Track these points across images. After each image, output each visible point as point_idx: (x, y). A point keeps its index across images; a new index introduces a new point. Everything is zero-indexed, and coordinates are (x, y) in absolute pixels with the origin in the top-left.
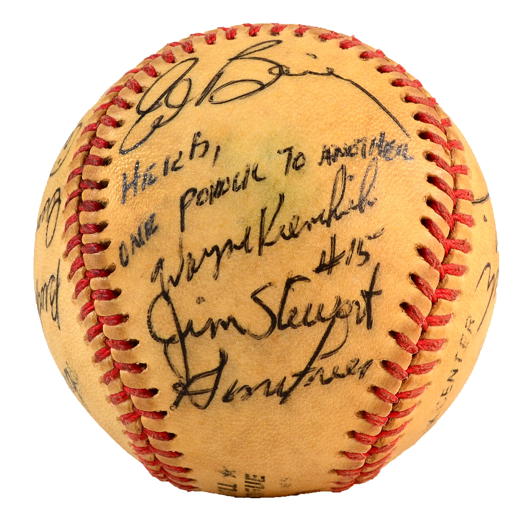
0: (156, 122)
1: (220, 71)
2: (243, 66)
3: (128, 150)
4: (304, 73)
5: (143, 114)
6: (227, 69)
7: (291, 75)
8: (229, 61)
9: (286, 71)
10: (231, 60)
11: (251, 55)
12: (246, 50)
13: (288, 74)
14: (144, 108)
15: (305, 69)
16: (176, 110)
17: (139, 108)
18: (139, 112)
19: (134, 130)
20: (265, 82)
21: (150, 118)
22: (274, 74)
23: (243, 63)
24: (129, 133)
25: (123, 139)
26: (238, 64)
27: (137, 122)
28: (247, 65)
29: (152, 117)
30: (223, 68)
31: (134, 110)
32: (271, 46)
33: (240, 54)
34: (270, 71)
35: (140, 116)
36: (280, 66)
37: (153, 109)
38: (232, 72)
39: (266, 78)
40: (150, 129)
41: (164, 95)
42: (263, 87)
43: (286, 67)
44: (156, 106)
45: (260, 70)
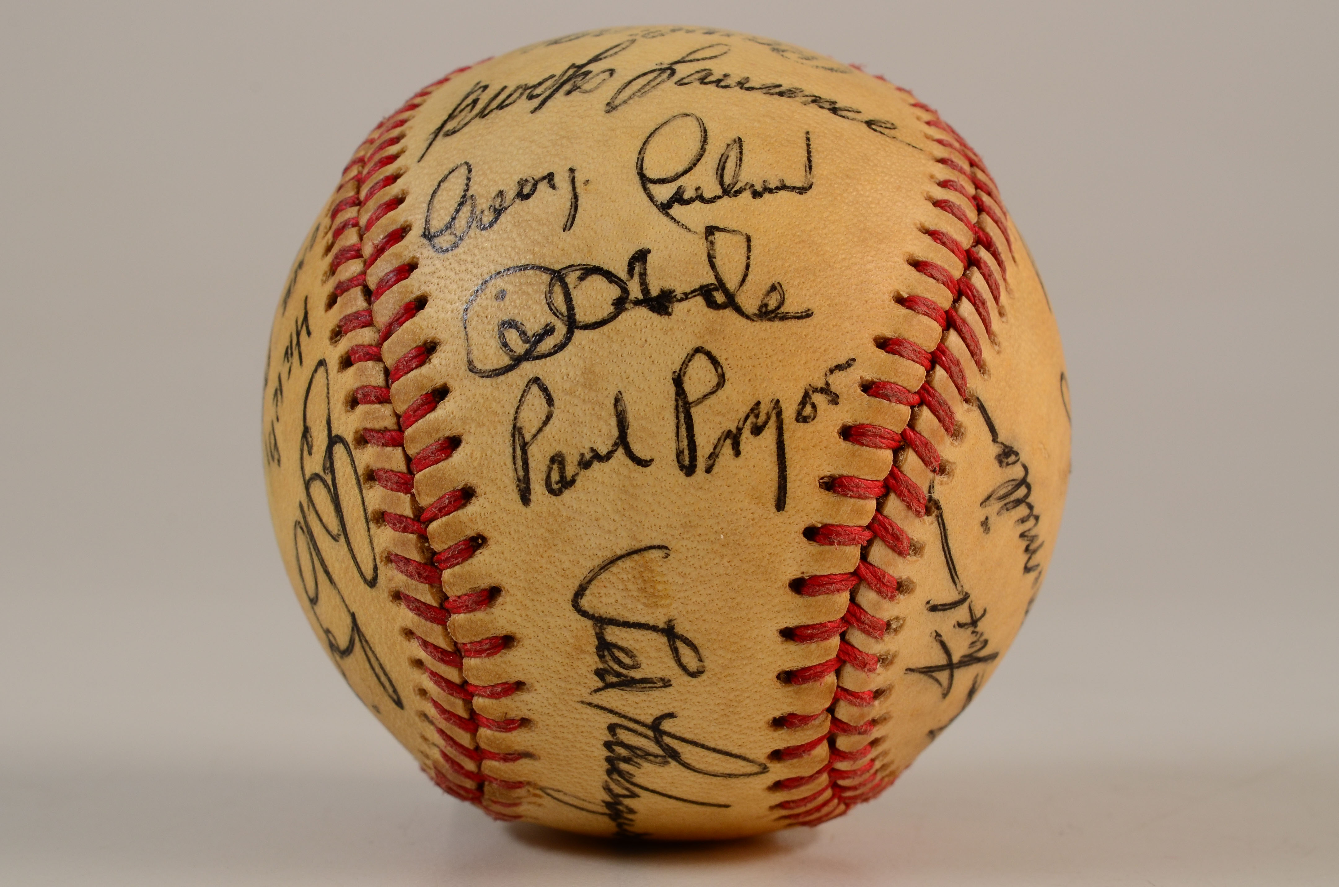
0: (310, 439)
3: (316, 371)
5: (334, 440)
14: (339, 450)
16: (307, 477)
17: (344, 444)
18: (340, 439)
19: (324, 406)
21: (320, 440)
24: (328, 398)
25: (331, 383)
27: (329, 422)
29: (319, 443)
31: (350, 438)
35: (333, 435)
37: (327, 456)
40: (309, 423)
41: (334, 490)
44: (328, 465)
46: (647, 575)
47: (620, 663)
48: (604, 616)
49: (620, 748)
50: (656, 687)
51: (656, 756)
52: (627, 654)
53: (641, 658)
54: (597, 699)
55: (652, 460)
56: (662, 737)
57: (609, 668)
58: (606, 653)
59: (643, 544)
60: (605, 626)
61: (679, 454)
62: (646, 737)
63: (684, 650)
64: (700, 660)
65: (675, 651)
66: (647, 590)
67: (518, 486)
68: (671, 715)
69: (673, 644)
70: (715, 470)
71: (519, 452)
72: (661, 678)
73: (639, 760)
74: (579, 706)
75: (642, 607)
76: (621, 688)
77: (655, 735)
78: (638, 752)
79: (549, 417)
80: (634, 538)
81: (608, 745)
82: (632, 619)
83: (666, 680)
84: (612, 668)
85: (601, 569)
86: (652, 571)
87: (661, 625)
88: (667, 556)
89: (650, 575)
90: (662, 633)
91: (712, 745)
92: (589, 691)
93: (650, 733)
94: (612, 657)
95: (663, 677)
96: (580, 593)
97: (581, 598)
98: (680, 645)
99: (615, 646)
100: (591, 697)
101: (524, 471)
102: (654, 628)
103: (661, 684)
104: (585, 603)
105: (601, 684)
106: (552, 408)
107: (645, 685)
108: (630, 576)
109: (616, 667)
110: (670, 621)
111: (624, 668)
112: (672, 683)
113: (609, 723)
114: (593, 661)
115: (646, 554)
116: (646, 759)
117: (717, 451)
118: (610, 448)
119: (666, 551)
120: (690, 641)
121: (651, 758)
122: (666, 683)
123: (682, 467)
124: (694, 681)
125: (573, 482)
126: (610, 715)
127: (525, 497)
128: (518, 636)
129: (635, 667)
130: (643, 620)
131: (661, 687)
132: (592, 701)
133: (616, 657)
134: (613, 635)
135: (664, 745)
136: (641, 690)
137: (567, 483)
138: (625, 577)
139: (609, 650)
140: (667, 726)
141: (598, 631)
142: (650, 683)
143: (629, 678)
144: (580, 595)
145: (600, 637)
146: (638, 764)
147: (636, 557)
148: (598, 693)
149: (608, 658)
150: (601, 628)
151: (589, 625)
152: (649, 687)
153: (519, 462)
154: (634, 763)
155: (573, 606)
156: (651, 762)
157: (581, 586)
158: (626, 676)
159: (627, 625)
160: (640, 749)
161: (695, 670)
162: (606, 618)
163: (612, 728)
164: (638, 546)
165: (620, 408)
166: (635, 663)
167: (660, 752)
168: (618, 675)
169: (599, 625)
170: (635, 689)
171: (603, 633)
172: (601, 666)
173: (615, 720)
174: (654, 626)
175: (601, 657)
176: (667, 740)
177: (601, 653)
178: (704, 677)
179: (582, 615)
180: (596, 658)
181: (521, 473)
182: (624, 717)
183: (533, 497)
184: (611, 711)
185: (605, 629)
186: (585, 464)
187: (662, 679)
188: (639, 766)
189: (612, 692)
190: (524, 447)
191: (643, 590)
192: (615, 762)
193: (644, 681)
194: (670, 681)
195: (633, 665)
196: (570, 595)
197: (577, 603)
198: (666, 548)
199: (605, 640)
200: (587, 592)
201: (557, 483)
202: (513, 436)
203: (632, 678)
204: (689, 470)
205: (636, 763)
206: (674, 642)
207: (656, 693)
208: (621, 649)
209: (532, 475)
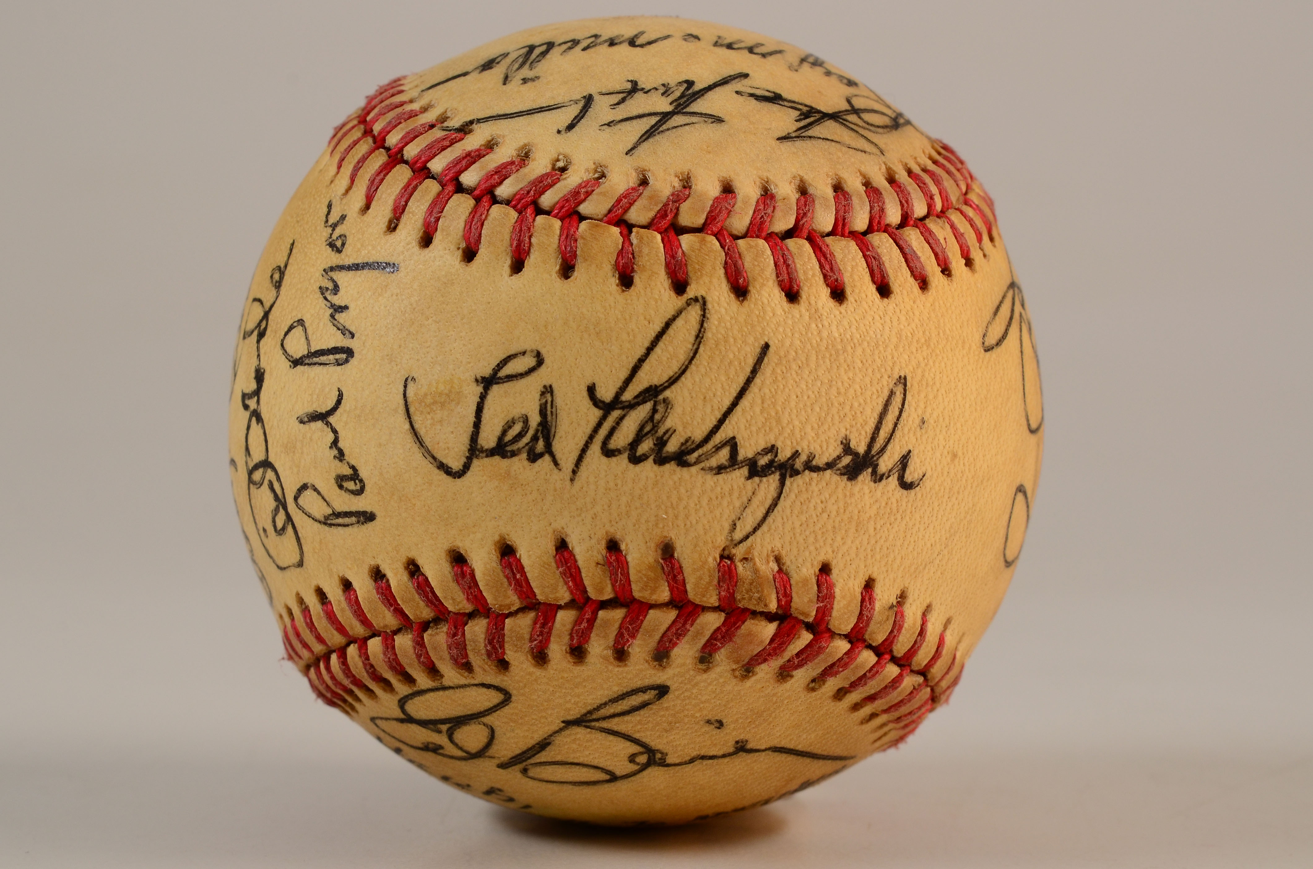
1: (545, 739)
2: (587, 741)
4: (692, 761)
6: (559, 740)
7: (668, 765)
8: (563, 725)
9: (660, 759)
10: (569, 724)
11: (604, 724)
12: (598, 708)
13: (663, 764)
15: (694, 754)
20: (618, 773)
22: (638, 764)
23: (588, 736)
26: (578, 736)
28: (595, 741)
30: (551, 735)
32: (644, 705)
33: (585, 715)
34: (632, 759)
36: (650, 751)
37: (426, 726)
38: (566, 747)
39: (622, 767)
42: (613, 778)
43: (662, 753)
44: (431, 726)
45: (615, 755)
46: (429, 400)
47: (520, 436)
48: (469, 447)
49: (640, 448)
50: (552, 402)
51: (654, 411)
52: (510, 427)
53: (516, 412)
54: (567, 462)
55: (339, 390)
56: (622, 402)
57: (527, 447)
58: (509, 448)
59: (402, 402)
60: (479, 447)
61: (338, 363)
62: (622, 418)
63: (509, 369)
64: (524, 353)
65: (510, 378)
66: (443, 400)
67: (363, 524)
68: (591, 390)
69: (502, 379)
70: (353, 329)
71: (340, 521)
72: (541, 395)
73: (661, 432)
74: (578, 483)
75: (459, 407)
76: (552, 438)
77: (620, 408)
78: (648, 428)
79: (315, 490)
80: (396, 410)
81: (636, 460)
82: (472, 419)
83: (543, 390)
84: (527, 444)
85: (422, 446)
86: (426, 395)
87: (480, 389)
88: (413, 379)
89: (429, 397)
90: (488, 389)
91: (642, 351)
92: (556, 471)
93: (616, 414)
94: (513, 443)
95: (540, 393)
96: (443, 467)
97: (451, 468)
98: (502, 373)
99: (500, 439)
100: (564, 469)
101: (352, 516)
102: (483, 397)
103: (548, 396)
104: (456, 464)
105: (547, 458)
106: (309, 485)
107: (549, 413)
108: (429, 417)
109: (526, 439)
110: (477, 380)
111: (527, 432)
112: (548, 385)
113: (600, 455)
114: (519, 464)
115: (410, 400)
116: (659, 422)
117: (341, 327)
118: (330, 430)
119: (409, 379)
120: (501, 362)
121: (657, 417)
122: (548, 390)
123: (347, 361)
124: (547, 361)
125: (353, 468)
126: (589, 452)
127: (368, 517)
128: (497, 538)
129: (526, 420)
130: (474, 408)
131: (552, 395)
132: (570, 470)
133: (513, 438)
134: (488, 439)
135: (636, 401)
136: (554, 417)
137: (355, 476)
138: (429, 422)
139: (506, 445)
140: (606, 393)
141: (484, 455)
142: (546, 408)
143: (540, 428)
144: (447, 470)
145: (491, 453)
146: (667, 431)
147: (412, 410)
148: (559, 462)
149: (515, 447)
150: (482, 451)
151: (478, 463)
152: (552, 408)
153: (347, 520)
154: (667, 436)
155: (459, 477)
156: (664, 418)
157: (438, 468)
158: (537, 431)
159: (477, 425)
160: (642, 427)
161: (535, 359)
162: (471, 445)
163: (608, 453)
164: (402, 409)
165: (306, 419)
166: (521, 420)
167: (648, 406)
168: (535, 439)
169: (477, 453)
170: (554, 424)
171: (487, 450)
172: (524, 455)
173: (596, 447)
174: (480, 397)
175: (514, 454)
176: (628, 396)
177: (509, 454)
178: (543, 352)
179: (468, 469)
180: (515, 459)
181: (354, 519)
182: (591, 438)
183: (369, 509)
184: (584, 451)
185: (482, 447)
186: (341, 455)
187: (543, 394)
188: (671, 432)
189: (557, 446)
190: (338, 515)
191: (443, 405)
192: (664, 455)
193: (543, 412)
194: (545, 387)
195: (524, 422)
196: (449, 479)
197: (456, 473)
198: (406, 380)
199: (493, 449)
200: (444, 461)
201: (356, 484)
202: (331, 525)
203: (540, 424)
204: (349, 352)
205: (665, 434)
206: (500, 378)
207: (559, 401)
208: (504, 432)
209: (354, 509)
